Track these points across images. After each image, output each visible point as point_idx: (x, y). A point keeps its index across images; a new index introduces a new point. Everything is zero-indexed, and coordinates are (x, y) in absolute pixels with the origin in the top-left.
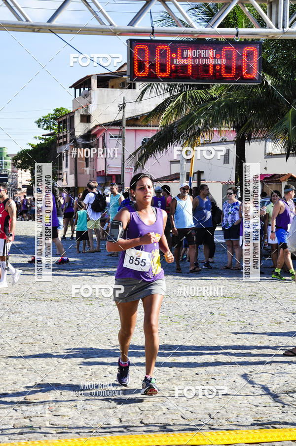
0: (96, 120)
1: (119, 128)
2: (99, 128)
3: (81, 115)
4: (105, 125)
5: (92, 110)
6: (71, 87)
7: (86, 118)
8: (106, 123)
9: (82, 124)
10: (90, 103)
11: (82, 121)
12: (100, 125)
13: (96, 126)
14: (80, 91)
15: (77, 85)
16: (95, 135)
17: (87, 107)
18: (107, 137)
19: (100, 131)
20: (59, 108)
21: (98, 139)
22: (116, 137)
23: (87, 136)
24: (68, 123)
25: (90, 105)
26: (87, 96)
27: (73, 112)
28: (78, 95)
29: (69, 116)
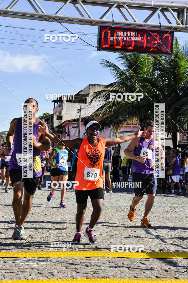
0: (64, 119)
1: (77, 123)
3: (57, 116)
4: (70, 121)
5: (63, 113)
6: (52, 102)
7: (60, 118)
8: (70, 120)
9: (58, 120)
10: (62, 110)
12: (67, 121)
13: (65, 121)
14: (57, 104)
15: (55, 101)
16: (64, 126)
17: (60, 112)
18: (71, 127)
19: (67, 124)
20: (46, 113)
21: (66, 129)
22: (75, 127)
23: (60, 127)
24: (50, 120)
25: (62, 111)
26: (61, 106)
27: (53, 114)
28: (56, 106)
29: (50, 117)
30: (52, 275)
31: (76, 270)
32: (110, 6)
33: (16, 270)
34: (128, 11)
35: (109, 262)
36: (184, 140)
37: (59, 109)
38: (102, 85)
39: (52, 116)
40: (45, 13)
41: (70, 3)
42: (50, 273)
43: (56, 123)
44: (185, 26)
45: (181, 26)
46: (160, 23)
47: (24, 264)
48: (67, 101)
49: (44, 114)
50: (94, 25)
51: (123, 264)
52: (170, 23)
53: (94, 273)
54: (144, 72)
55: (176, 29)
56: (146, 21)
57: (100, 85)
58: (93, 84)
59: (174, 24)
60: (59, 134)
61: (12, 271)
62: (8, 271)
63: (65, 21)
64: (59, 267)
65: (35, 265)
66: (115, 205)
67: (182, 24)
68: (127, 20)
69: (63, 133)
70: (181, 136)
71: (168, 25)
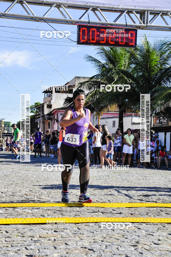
0: (53, 107)
1: (64, 110)
2: (55, 110)
3: (47, 105)
4: (58, 109)
5: (53, 102)
6: (43, 93)
7: (50, 106)
9: (48, 109)
10: (52, 99)
11: (48, 107)
12: (56, 109)
13: (54, 109)
15: (45, 92)
16: (53, 114)
17: (50, 101)
18: (59, 115)
19: (56, 112)
20: (37, 103)
21: (55, 116)
23: (50, 114)
24: (41, 109)
25: (52, 101)
26: (50, 96)
27: (44, 103)
28: (46, 96)
29: (41, 105)
30: (43, 216)
31: (62, 214)
32: (87, 9)
33: (16, 214)
34: (100, 13)
35: (88, 210)
36: (157, 124)
37: (49, 99)
38: (87, 77)
39: (43, 105)
40: (35, 15)
41: (55, 7)
42: (41, 215)
43: (46, 111)
44: (146, 25)
45: (143, 25)
46: (126, 23)
47: (21, 211)
48: (56, 92)
49: (36, 103)
50: (74, 24)
51: (99, 210)
52: (135, 23)
53: (76, 215)
54: (122, 66)
55: (139, 27)
56: (115, 21)
57: (85, 77)
58: (78, 77)
59: (138, 24)
60: (49, 121)
61: (13, 214)
62: (9, 214)
63: (51, 21)
64: (49, 212)
65: (30, 211)
66: (96, 175)
67: (144, 23)
68: (100, 20)
69: (53, 120)
70: (154, 120)
71: (133, 24)
